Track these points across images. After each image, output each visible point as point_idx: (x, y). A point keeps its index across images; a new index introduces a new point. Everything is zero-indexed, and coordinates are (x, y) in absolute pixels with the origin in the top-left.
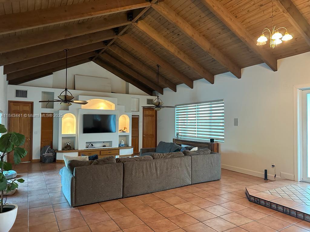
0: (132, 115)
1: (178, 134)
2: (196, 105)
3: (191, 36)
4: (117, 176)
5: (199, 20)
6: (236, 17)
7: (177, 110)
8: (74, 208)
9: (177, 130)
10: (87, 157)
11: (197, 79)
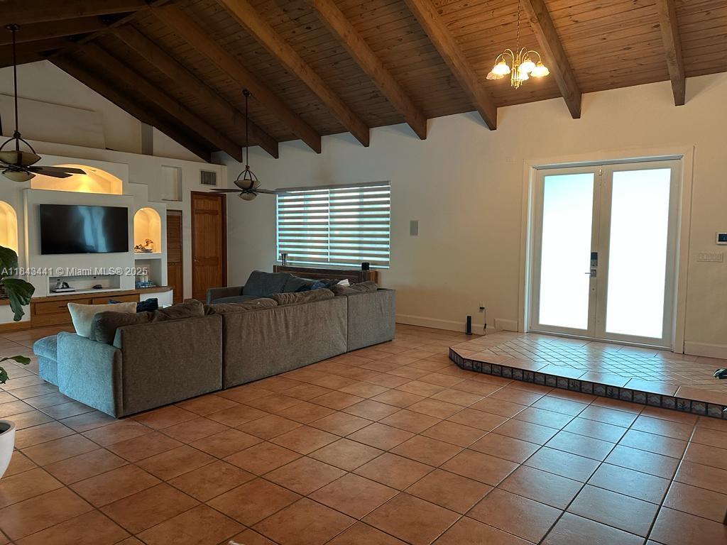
0: (168, 210)
1: (284, 255)
2: (329, 190)
3: (342, 36)
4: (211, 343)
5: (362, 5)
6: (441, 12)
7: (280, 201)
8: (121, 420)
9: (280, 246)
10: (133, 306)
11: (329, 132)
